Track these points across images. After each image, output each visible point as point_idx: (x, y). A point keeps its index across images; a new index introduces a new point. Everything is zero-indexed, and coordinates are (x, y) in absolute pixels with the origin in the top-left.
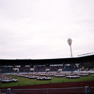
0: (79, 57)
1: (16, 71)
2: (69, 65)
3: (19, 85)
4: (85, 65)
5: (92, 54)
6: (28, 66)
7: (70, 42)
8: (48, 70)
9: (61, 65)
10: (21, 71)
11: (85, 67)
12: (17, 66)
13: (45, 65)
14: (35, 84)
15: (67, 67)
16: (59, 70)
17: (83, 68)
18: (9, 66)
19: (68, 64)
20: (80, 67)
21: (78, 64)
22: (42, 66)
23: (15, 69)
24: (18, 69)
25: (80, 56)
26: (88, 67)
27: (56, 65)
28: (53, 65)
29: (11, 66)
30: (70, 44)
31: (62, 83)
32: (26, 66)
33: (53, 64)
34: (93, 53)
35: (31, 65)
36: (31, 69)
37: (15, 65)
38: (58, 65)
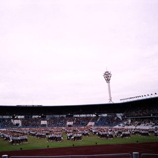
0: (122, 102)
1: (17, 125)
2: (105, 115)
3: (21, 149)
4: (132, 116)
5: (144, 98)
6: (38, 116)
7: (107, 76)
8: (71, 123)
9: (92, 115)
10: (25, 124)
11: (133, 119)
12: (19, 117)
13: (65, 116)
14: (48, 147)
15: (102, 118)
16: (90, 124)
17: (130, 121)
18: (4, 117)
19: (104, 113)
20: (124, 119)
21: (122, 114)
22: (61, 116)
23: (15, 122)
24: (20, 122)
25: (125, 101)
26: (137, 118)
27: (84, 116)
28: (78, 116)
29: (8, 117)
30: (108, 80)
31: (93, 146)
32: (34, 117)
33: (80, 114)
34: (146, 95)
35: (43, 115)
36: (43, 122)
37: (15, 115)
38: (87, 116)
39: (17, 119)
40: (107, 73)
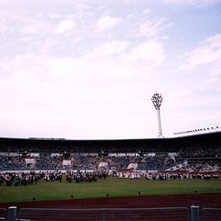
0: (177, 136)
1: (29, 165)
2: (153, 154)
3: (34, 199)
4: (189, 157)
5: (207, 132)
6: (58, 155)
7: (157, 101)
8: (105, 164)
9: (134, 154)
11: (191, 160)
12: (32, 154)
13: (97, 154)
14: (72, 196)
15: (149, 158)
16: (130, 166)
17: (186, 163)
18: (11, 154)
19: (151, 152)
20: (179, 160)
21: (175, 154)
22: (91, 154)
23: (28, 161)
24: (32, 161)
26: (197, 160)
27: (124, 155)
28: (115, 155)
29: (16, 154)
30: (158, 106)
32: (53, 155)
33: (117, 152)
35: (65, 153)
36: (65, 162)
37: (26, 152)
38: (128, 155)
39: (29, 157)
40: (156, 96)
